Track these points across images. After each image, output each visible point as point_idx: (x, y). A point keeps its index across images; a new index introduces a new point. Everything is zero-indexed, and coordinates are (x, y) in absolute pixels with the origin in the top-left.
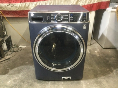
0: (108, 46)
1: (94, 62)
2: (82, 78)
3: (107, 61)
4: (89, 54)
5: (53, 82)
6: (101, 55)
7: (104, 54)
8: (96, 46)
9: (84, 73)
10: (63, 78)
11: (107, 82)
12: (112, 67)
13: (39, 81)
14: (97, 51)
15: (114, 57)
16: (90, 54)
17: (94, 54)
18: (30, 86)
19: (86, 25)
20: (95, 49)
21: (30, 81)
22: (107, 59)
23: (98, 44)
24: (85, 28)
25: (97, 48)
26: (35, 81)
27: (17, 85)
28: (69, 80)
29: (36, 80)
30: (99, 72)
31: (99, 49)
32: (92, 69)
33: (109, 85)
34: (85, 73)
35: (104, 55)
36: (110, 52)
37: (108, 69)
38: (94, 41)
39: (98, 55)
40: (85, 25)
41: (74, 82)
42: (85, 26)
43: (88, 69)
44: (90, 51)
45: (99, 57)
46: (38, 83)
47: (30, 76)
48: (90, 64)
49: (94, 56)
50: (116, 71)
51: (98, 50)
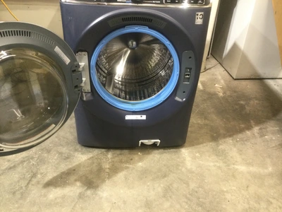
0: (246, 74)
1: (212, 110)
2: (184, 142)
3: (242, 107)
4: (201, 91)
5: (118, 152)
6: (228, 93)
7: (235, 92)
8: (217, 73)
9: (189, 134)
10: (142, 143)
11: (240, 152)
12: (252, 121)
13: (84, 149)
14: (218, 84)
15: (256, 98)
16: (204, 91)
17: (212, 90)
18: (65, 159)
19: (202, 13)
20: (214, 81)
21: (64, 150)
22: (242, 102)
23: (222, 69)
24: (199, 21)
25: (220, 78)
26: (76, 150)
27: (32, 158)
28: (154, 146)
29: (78, 146)
30: (222, 131)
31: (225, 81)
32: (207, 125)
33: (243, 159)
34: (191, 132)
35: (235, 94)
36: (249, 87)
37: (243, 126)
38: (213, 62)
39: (221, 94)
40: (200, 13)
41: (166, 151)
42: (201, 17)
43: (198, 124)
44: (203, 84)
45: (223, 98)
46: (82, 154)
47: (64, 138)
48: (203, 114)
49: (211, 96)
50: (260, 129)
51: (222, 81)
